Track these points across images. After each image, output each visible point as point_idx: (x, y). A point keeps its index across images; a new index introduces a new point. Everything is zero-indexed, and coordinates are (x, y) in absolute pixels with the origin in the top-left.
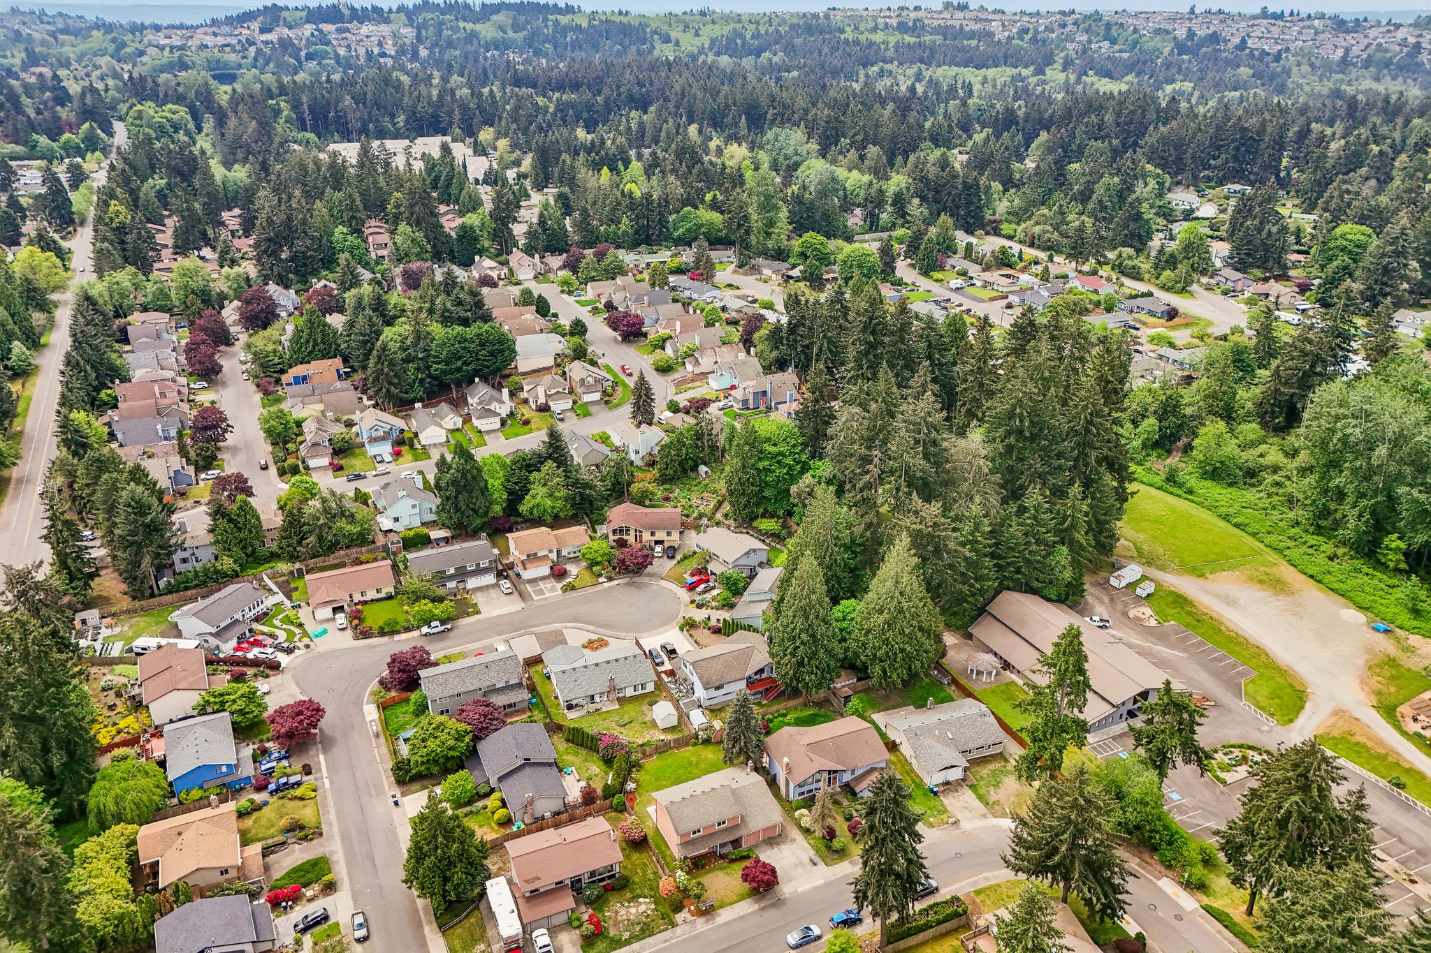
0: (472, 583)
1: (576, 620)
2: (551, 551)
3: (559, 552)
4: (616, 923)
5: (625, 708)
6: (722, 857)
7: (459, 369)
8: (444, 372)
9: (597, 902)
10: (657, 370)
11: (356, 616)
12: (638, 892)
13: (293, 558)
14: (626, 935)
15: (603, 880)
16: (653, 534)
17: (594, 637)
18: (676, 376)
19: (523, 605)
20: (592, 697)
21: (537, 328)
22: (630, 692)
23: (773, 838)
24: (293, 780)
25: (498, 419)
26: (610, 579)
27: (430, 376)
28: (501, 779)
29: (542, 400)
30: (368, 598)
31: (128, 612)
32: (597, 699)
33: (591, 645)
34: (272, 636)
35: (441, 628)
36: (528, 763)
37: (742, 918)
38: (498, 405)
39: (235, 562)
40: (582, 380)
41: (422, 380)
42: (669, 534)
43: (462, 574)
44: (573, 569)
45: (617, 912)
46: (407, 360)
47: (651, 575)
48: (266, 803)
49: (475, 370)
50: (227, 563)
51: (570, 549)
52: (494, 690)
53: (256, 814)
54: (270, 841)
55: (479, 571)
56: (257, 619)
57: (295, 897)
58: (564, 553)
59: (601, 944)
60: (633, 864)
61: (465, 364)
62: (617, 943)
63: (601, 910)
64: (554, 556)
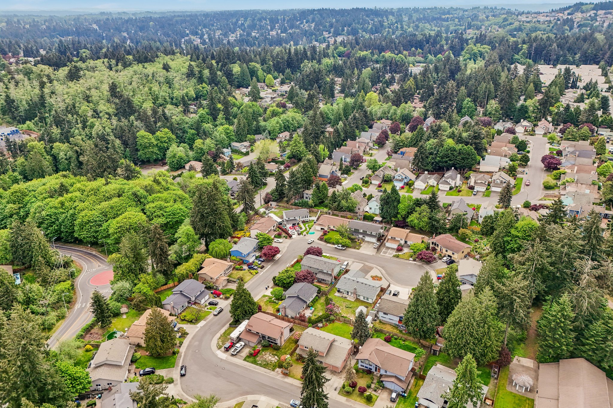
0: (367, 239)
1: (383, 267)
2: (401, 239)
3: (406, 242)
4: (262, 357)
5: (355, 303)
7: (446, 162)
8: (440, 161)
9: (265, 347)
10: (544, 187)
11: (325, 233)
12: (278, 354)
14: (260, 362)
15: (272, 342)
16: (447, 251)
17: (380, 275)
18: (551, 192)
19: (374, 254)
20: (348, 292)
21: (504, 154)
22: (362, 298)
23: (336, 372)
24: (255, 267)
25: (449, 186)
26: (414, 260)
27: (436, 162)
28: (289, 297)
29: (472, 184)
30: (334, 229)
31: (283, 207)
32: (350, 294)
33: (374, 278)
34: (301, 228)
35: (341, 248)
36: (298, 297)
37: (292, 385)
38: (451, 180)
39: (314, 203)
40: (494, 180)
41: (433, 163)
42: (453, 254)
43: (365, 233)
44: (406, 250)
45: (266, 354)
46: (431, 154)
47: (431, 266)
48: (245, 270)
49: (453, 164)
50: (310, 202)
51: (411, 243)
52: (322, 272)
53: (239, 271)
54: (232, 279)
55: (371, 235)
56: (303, 222)
57: (218, 295)
58: (408, 243)
59: (251, 359)
60: (288, 346)
61: (450, 160)
62: (255, 362)
63: (263, 350)
64: (403, 242)
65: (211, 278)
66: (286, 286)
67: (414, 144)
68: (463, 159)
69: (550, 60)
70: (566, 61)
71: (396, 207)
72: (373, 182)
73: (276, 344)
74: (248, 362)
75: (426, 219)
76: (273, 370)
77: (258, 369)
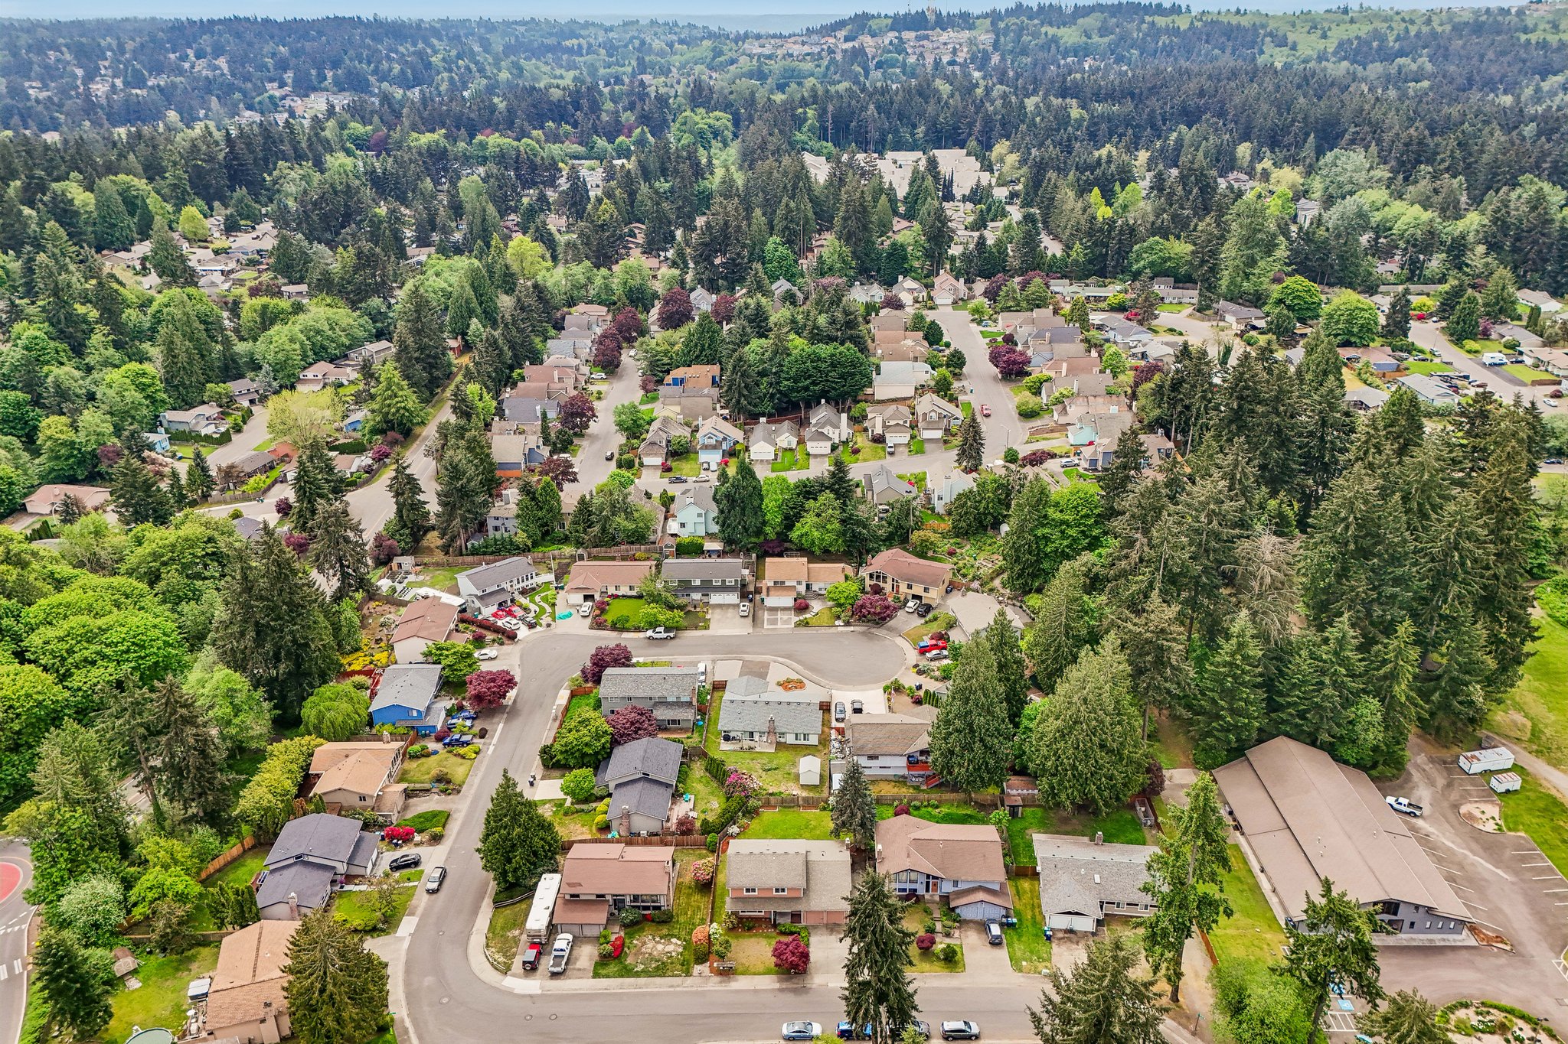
0: (716, 598)
1: (789, 657)
2: (799, 583)
3: (808, 587)
4: (638, 953)
5: (780, 754)
6: (775, 926)
7: (806, 388)
8: (792, 389)
9: (633, 926)
10: (1020, 414)
11: (602, 608)
12: (676, 932)
13: (579, 544)
14: (640, 967)
15: (646, 908)
16: (910, 587)
17: (795, 676)
18: (1037, 423)
19: (751, 630)
20: (751, 734)
21: (911, 356)
22: (790, 739)
23: (838, 925)
24: (465, 738)
25: (828, 444)
26: (847, 624)
27: (780, 392)
28: (618, 786)
29: (878, 430)
30: (620, 593)
31: (437, 565)
32: (756, 737)
33: (787, 685)
34: (526, 610)
35: (664, 635)
36: (646, 778)
37: (756, 991)
38: (831, 430)
39: (529, 537)
40: (925, 414)
41: (772, 396)
42: (926, 590)
43: (707, 587)
44: (816, 606)
45: (644, 943)
46: (763, 374)
47: (891, 630)
48: (435, 753)
49: (822, 391)
50: (521, 537)
51: (822, 585)
52: (663, 703)
53: (423, 760)
54: (418, 786)
55: (724, 589)
56: (524, 592)
57: (407, 838)
58: (815, 588)
59: (613, 968)
60: (688, 904)
61: (814, 383)
62: (627, 972)
63: (631, 936)
64: (802, 589)
65: (363, 798)
66: (598, 761)
67: (697, 357)
68: (842, 376)
69: (867, 143)
70: (899, 142)
71: (758, 510)
72: (647, 461)
73: (658, 908)
74: (607, 976)
75: (837, 525)
76: (688, 974)
77: (646, 986)
